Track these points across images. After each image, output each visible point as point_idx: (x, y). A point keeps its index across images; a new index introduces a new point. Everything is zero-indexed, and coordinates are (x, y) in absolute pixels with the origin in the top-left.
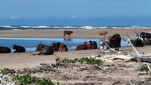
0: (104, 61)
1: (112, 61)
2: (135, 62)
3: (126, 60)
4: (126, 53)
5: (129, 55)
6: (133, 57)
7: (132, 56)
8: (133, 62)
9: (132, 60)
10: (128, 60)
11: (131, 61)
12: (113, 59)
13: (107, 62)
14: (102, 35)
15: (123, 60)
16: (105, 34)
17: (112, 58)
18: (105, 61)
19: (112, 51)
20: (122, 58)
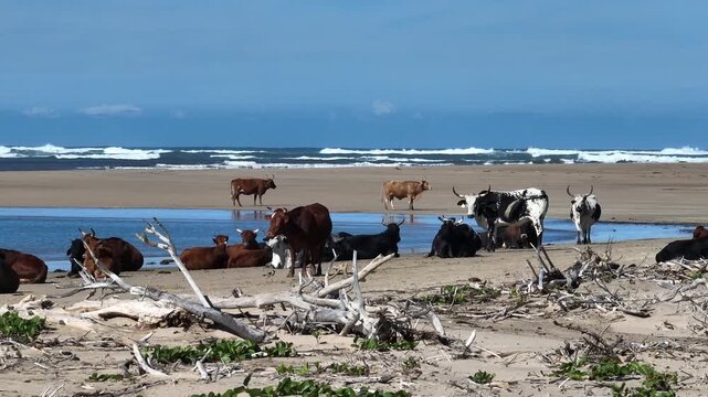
0: (58, 326)
1: (91, 324)
2: (181, 329)
3: (147, 319)
4: (156, 294)
5: (163, 301)
6: (178, 309)
7: (175, 305)
8: (173, 329)
9: (171, 321)
10: (154, 321)
11: (163, 324)
12: (100, 315)
13: (70, 328)
14: (401, 197)
15: (136, 319)
16: (415, 194)
17: (95, 314)
18: (62, 323)
19: (115, 283)
20: (132, 315)
